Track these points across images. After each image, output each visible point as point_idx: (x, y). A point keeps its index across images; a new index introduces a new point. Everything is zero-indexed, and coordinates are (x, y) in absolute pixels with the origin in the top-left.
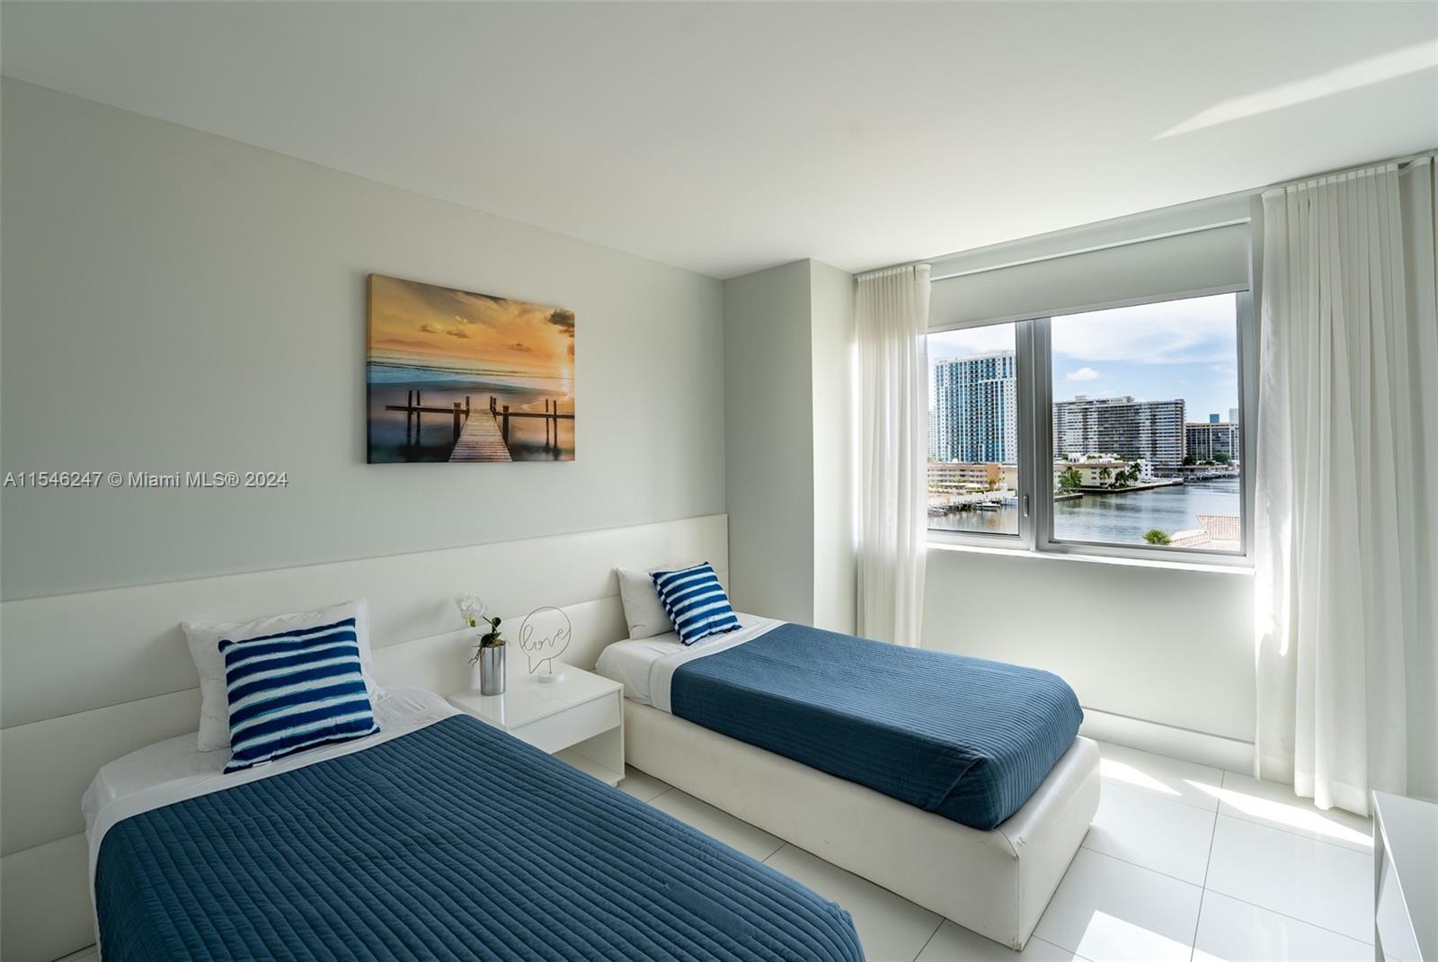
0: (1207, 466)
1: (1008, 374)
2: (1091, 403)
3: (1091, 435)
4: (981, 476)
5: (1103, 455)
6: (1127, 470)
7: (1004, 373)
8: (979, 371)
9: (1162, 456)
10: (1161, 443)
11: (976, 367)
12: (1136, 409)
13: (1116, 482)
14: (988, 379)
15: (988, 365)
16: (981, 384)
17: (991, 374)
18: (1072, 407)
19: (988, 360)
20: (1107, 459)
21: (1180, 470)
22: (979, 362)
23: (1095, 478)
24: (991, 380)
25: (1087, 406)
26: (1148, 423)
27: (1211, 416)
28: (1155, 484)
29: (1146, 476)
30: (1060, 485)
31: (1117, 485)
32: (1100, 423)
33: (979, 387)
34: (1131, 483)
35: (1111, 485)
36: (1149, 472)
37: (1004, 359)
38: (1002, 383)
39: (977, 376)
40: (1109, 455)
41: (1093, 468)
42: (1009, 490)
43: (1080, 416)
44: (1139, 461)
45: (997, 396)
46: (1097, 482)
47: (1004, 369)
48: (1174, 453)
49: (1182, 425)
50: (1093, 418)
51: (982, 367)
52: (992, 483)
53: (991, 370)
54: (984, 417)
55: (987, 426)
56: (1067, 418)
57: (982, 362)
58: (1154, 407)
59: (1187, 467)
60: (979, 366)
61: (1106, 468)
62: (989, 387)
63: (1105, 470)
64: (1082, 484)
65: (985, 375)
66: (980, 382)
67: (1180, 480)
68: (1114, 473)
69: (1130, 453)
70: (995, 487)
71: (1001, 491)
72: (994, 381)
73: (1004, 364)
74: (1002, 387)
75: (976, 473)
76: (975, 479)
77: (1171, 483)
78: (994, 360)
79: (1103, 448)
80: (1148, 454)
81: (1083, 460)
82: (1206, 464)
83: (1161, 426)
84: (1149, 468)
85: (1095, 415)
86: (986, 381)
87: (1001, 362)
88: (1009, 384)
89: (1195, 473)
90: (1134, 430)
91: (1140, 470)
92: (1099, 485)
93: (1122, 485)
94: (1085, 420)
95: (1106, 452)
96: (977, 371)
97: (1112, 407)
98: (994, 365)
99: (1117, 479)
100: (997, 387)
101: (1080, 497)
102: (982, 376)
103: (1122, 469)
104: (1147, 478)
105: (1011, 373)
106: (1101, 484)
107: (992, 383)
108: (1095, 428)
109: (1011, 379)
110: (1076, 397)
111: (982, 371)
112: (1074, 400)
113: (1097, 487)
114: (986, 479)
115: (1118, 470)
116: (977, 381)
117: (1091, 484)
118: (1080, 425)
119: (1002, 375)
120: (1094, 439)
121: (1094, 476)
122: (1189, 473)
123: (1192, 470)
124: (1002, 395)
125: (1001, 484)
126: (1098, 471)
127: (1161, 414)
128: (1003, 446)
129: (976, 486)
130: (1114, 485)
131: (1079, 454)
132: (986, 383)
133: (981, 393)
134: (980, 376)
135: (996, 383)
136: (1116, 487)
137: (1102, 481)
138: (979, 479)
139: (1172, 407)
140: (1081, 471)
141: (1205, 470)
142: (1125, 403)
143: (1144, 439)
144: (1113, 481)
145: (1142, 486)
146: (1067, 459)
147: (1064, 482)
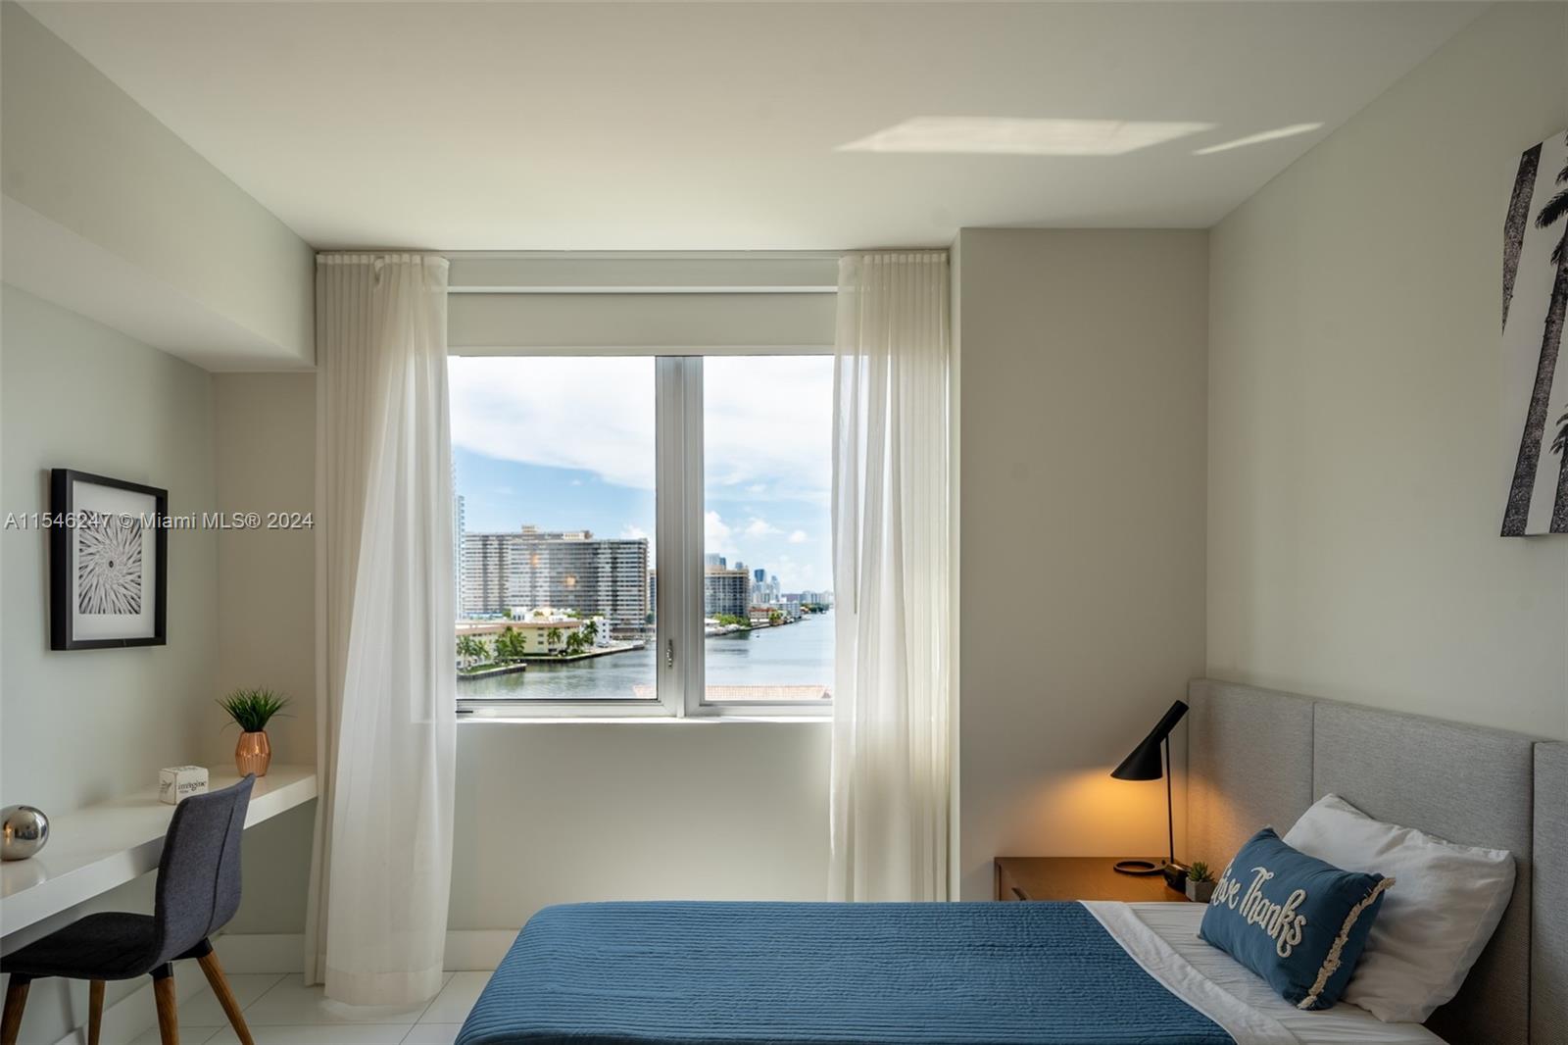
2: (541, 537)
3: (540, 581)
5: (553, 610)
6: (581, 631)
9: (624, 612)
10: (623, 595)
12: (595, 548)
13: (567, 648)
18: (518, 541)
20: (557, 615)
21: (638, 630)
23: (542, 643)
25: (536, 541)
26: (608, 567)
28: (614, 649)
29: (604, 641)
30: (496, 654)
31: (568, 650)
32: (552, 565)
34: (585, 647)
35: (561, 652)
36: (607, 633)
40: (562, 610)
41: (540, 628)
43: (525, 555)
44: (595, 619)
46: (545, 648)
48: (634, 606)
49: (645, 572)
50: (544, 557)
56: (510, 557)
58: (615, 546)
61: (556, 629)
63: (554, 632)
64: (525, 651)
67: (641, 643)
68: (565, 634)
69: (586, 607)
77: (631, 647)
79: (555, 600)
80: (607, 610)
81: (529, 618)
83: (622, 572)
84: (608, 628)
85: (546, 554)
90: (591, 577)
91: (596, 631)
92: (546, 651)
93: (575, 652)
94: (534, 561)
95: (558, 606)
97: (567, 544)
99: (568, 644)
101: (523, 670)
103: (576, 630)
106: (550, 650)
108: (546, 572)
110: (523, 528)
112: (520, 531)
113: (545, 655)
115: (572, 631)
117: (536, 651)
118: (527, 569)
120: (544, 587)
121: (541, 639)
126: (546, 633)
127: (622, 558)
130: (565, 651)
131: (524, 609)
136: (566, 654)
137: (551, 647)
139: (636, 548)
140: (525, 634)
142: (581, 538)
143: (604, 589)
144: (564, 646)
145: (598, 651)
146: (508, 615)
147: (501, 648)
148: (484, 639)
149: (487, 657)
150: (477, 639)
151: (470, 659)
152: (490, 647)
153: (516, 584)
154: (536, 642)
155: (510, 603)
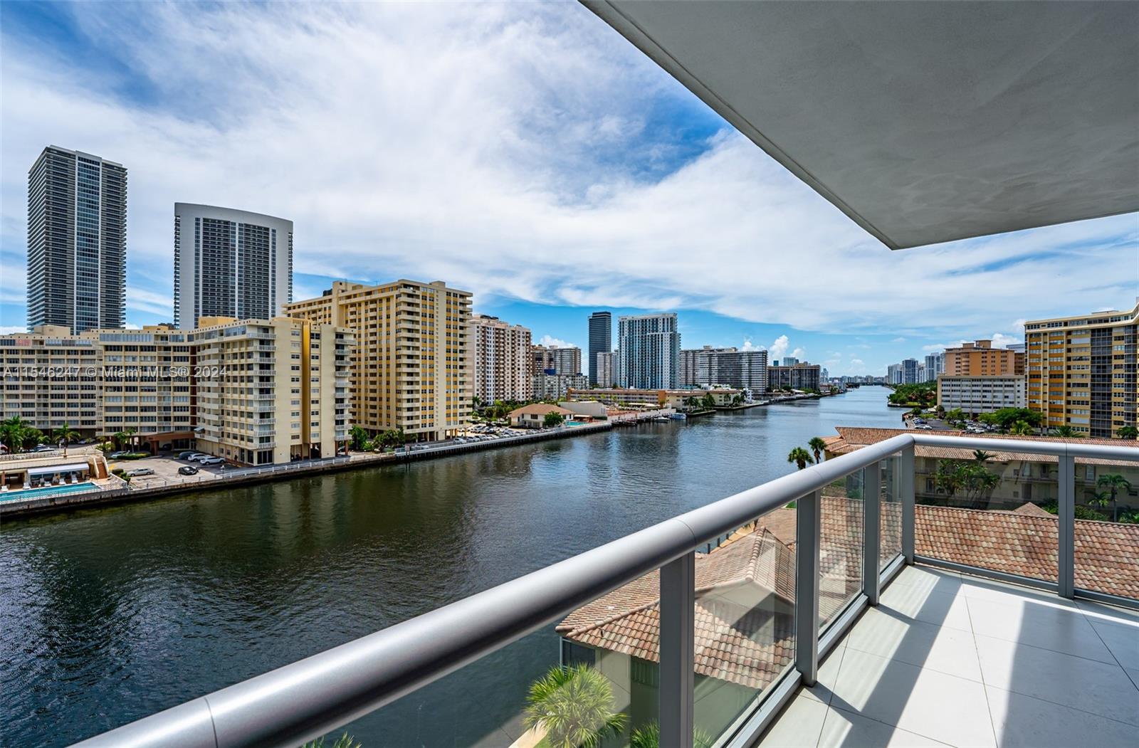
1: (666, 330)
2: (714, 351)
3: (713, 372)
4: (654, 399)
6: (739, 395)
7: (664, 329)
9: (754, 386)
10: (754, 378)
11: (645, 324)
12: (740, 356)
13: (734, 403)
14: (653, 332)
15: (653, 323)
16: (648, 336)
17: (655, 329)
18: (702, 353)
19: (653, 319)
20: (726, 388)
21: (765, 395)
22: (647, 321)
23: (722, 401)
24: (655, 333)
25: (711, 353)
26: (747, 365)
27: (775, 362)
28: (756, 405)
30: (703, 405)
31: (735, 405)
32: (720, 363)
33: (647, 338)
34: (742, 404)
35: (731, 406)
36: (751, 397)
37: (664, 319)
38: (662, 335)
39: (646, 330)
40: (727, 385)
41: (719, 394)
42: (673, 408)
43: (707, 359)
45: (658, 344)
46: (724, 403)
47: (664, 326)
48: (760, 385)
49: (765, 367)
50: (715, 361)
51: (649, 324)
52: (660, 403)
53: (655, 326)
54: (650, 358)
55: (652, 364)
56: (699, 360)
57: (649, 320)
58: (749, 355)
59: (768, 394)
60: (647, 323)
62: (654, 338)
63: (727, 395)
64: (716, 404)
65: (651, 329)
66: (648, 334)
67: (766, 402)
68: (732, 397)
69: (737, 384)
71: (666, 409)
73: (664, 323)
74: (662, 338)
75: (648, 397)
76: (649, 400)
77: (763, 404)
78: (657, 319)
79: (722, 381)
80: (748, 385)
81: (711, 389)
82: (778, 392)
83: (754, 367)
84: (750, 394)
85: (716, 359)
86: (651, 333)
87: (662, 321)
88: (666, 336)
89: (774, 397)
90: (739, 369)
91: (746, 396)
93: (738, 405)
94: (710, 363)
95: (723, 383)
96: (646, 327)
97: (725, 354)
98: (657, 323)
99: (734, 401)
100: (659, 338)
101: (714, 413)
102: (649, 330)
103: (736, 395)
104: (749, 400)
105: (668, 329)
106: (726, 405)
107: (656, 335)
108: (716, 368)
109: (668, 333)
110: (705, 347)
111: (649, 327)
112: (703, 348)
114: (657, 401)
116: (646, 333)
117: (720, 405)
118: (707, 365)
119: (662, 330)
120: (715, 374)
121: (721, 399)
122: (770, 397)
123: (771, 395)
124: (662, 344)
126: (723, 396)
127: (752, 360)
128: (661, 378)
131: (708, 384)
132: (652, 335)
133: (648, 342)
135: (658, 335)
136: (734, 407)
137: (726, 403)
138: (652, 401)
139: (760, 356)
140: (712, 396)
141: (779, 395)
142: (733, 351)
143: (745, 376)
144: (731, 402)
145: (748, 405)
146: (700, 387)
147: (705, 402)
148: (698, 398)
149: (700, 406)
150: (694, 398)
151: (692, 407)
152: (700, 402)
153: (702, 373)
154: (718, 400)
155: (698, 382)
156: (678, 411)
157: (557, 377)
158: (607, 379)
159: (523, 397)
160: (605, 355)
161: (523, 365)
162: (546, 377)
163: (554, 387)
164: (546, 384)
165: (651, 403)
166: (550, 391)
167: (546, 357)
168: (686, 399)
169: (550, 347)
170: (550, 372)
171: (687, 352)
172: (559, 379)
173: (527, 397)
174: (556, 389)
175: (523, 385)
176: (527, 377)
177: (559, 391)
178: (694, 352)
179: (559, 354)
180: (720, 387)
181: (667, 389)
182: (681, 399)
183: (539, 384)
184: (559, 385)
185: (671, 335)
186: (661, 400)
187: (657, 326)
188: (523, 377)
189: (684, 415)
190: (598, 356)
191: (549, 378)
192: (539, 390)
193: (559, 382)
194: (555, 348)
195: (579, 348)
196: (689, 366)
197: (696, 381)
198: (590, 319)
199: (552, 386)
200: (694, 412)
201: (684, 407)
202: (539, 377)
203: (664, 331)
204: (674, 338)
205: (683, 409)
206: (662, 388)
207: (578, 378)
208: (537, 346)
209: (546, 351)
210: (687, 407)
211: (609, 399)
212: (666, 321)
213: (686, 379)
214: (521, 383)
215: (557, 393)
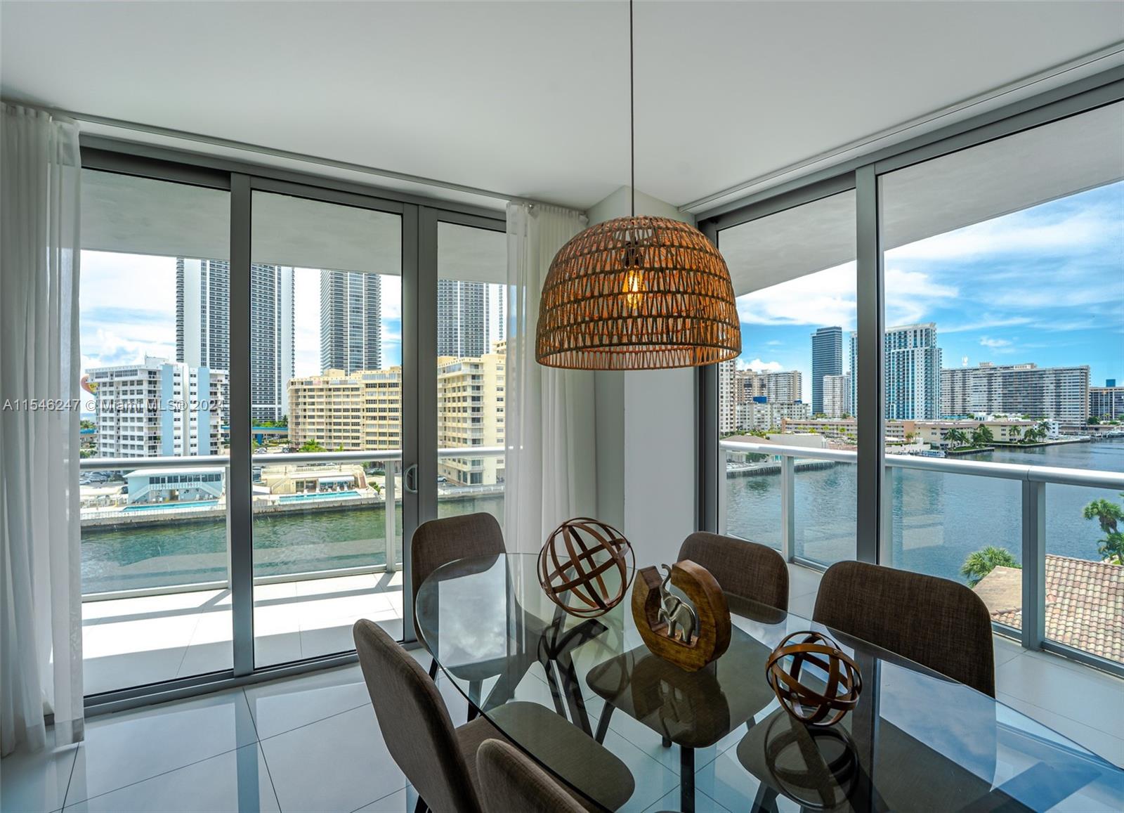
0: (1111, 426)
1: (918, 344)
2: (995, 368)
3: (995, 397)
4: (898, 431)
5: (1007, 414)
6: (1036, 428)
7: (915, 344)
8: (892, 342)
9: (1066, 416)
10: (1066, 403)
11: (890, 339)
12: (1041, 375)
13: (1025, 439)
14: (900, 348)
15: (900, 337)
16: (893, 353)
17: (903, 344)
18: (977, 372)
19: (900, 333)
20: (1013, 418)
21: (1082, 428)
22: (892, 334)
23: (1005, 435)
24: (903, 349)
25: (993, 372)
26: (1052, 387)
27: (1108, 381)
28: (1063, 441)
29: (1054, 434)
30: (972, 440)
31: (1026, 440)
32: (1005, 386)
33: (891, 355)
34: (1039, 439)
35: (1019, 441)
36: (1057, 430)
37: (915, 332)
38: (913, 352)
39: (890, 346)
40: (1014, 414)
41: (1002, 426)
42: (924, 443)
43: (985, 381)
44: (1045, 420)
45: (908, 363)
46: (1007, 438)
47: (915, 340)
48: (1076, 413)
49: (1086, 389)
50: (998, 383)
51: (895, 338)
52: (909, 437)
53: (903, 340)
54: (896, 381)
55: (899, 388)
56: (971, 382)
57: (895, 334)
58: (1058, 373)
59: (1091, 426)
60: (892, 338)
61: (1016, 426)
62: (901, 356)
63: (1015, 428)
64: (994, 440)
65: (897, 345)
66: (892, 351)
67: (1088, 437)
68: (1023, 431)
69: (1037, 413)
70: (912, 441)
71: (918, 444)
72: (906, 350)
73: (915, 336)
74: (913, 355)
75: (892, 429)
76: (892, 433)
77: (1079, 440)
78: (905, 332)
79: (1007, 408)
80: (1052, 414)
81: (990, 419)
82: (1111, 423)
83: (1065, 389)
84: (1057, 426)
85: (1000, 379)
86: (898, 350)
87: (912, 334)
88: (920, 352)
89: (1100, 431)
90: (1038, 393)
91: (1048, 429)
92: (1008, 440)
93: (1031, 441)
94: (990, 384)
95: (1011, 412)
96: (890, 342)
97: (1016, 373)
98: (905, 336)
99: (1026, 436)
100: (908, 355)
101: (993, 450)
102: (895, 346)
103: (1031, 427)
104: (1055, 435)
105: (922, 343)
106: (1010, 440)
107: (904, 352)
108: (1000, 391)
109: (921, 348)
110: (980, 364)
111: (895, 342)
112: (978, 366)
113: (1008, 443)
114: (902, 434)
115: (1028, 427)
116: (890, 350)
117: (1001, 440)
118: (985, 389)
119: (913, 345)
120: (998, 401)
121: (1003, 432)
122: (1094, 431)
123: (1097, 429)
124: (913, 362)
125: (917, 438)
126: (1008, 429)
127: (1065, 379)
128: (913, 406)
129: (896, 439)
130: (1023, 441)
131: (984, 414)
132: (898, 352)
133: (893, 361)
134: (892, 346)
135: (908, 352)
136: (1025, 443)
137: (1012, 437)
138: (896, 434)
139: (1077, 373)
140: (990, 428)
141: (1110, 429)
142: (1029, 368)
143: (1048, 401)
144: (1022, 437)
145: (1051, 442)
146: (972, 417)
147: (977, 438)
148: (964, 431)
149: (967, 441)
150: (960, 431)
151: (955, 443)
152: (969, 436)
153: (976, 399)
154: (997, 436)
155: (970, 410)
156: (933, 447)
157: (769, 406)
158: (836, 407)
159: (727, 428)
160: (834, 379)
161: (727, 393)
162: (755, 406)
163: (766, 417)
164: (755, 413)
165: (894, 436)
166: (761, 421)
167: (756, 383)
168: (946, 432)
169: (763, 371)
170: (761, 400)
171: (953, 372)
172: (771, 408)
173: (732, 428)
174: (768, 418)
175: (727, 415)
176: (731, 406)
177: (772, 422)
178: (964, 371)
179: (774, 379)
180: (1006, 416)
181: (919, 419)
182: (938, 432)
183: (747, 413)
184: (772, 415)
185: (926, 350)
186: (909, 431)
187: (906, 340)
188: (727, 406)
189: (943, 452)
190: (825, 380)
191: (759, 406)
192: (747, 420)
193: (772, 411)
194: (769, 372)
195: (799, 371)
196: (957, 389)
197: (968, 409)
198: (813, 337)
199: (763, 415)
200: (958, 449)
201: (943, 442)
202: (747, 406)
203: (915, 346)
204: (929, 355)
205: (942, 445)
206: (913, 417)
207: (796, 406)
208: (746, 371)
209: (756, 376)
210: (949, 442)
211: (835, 431)
212: (918, 334)
213: (953, 407)
214: (724, 413)
215: (769, 424)
